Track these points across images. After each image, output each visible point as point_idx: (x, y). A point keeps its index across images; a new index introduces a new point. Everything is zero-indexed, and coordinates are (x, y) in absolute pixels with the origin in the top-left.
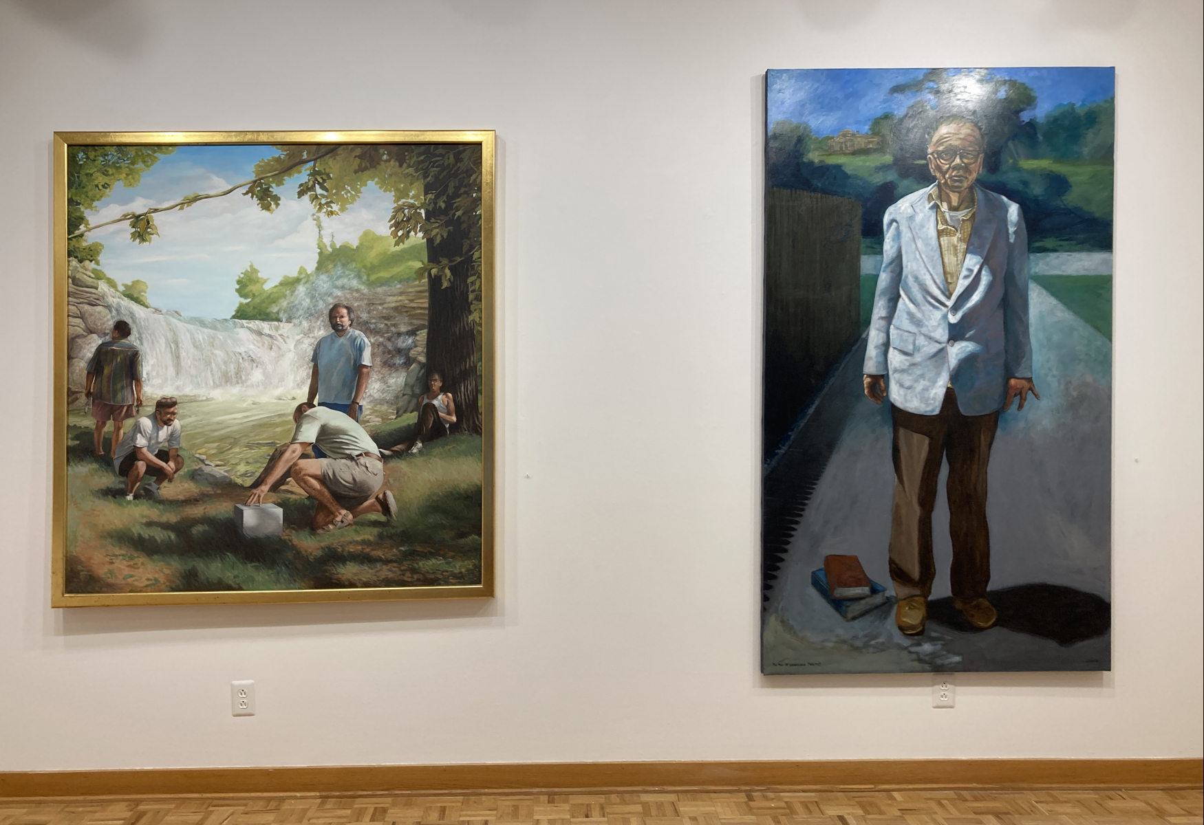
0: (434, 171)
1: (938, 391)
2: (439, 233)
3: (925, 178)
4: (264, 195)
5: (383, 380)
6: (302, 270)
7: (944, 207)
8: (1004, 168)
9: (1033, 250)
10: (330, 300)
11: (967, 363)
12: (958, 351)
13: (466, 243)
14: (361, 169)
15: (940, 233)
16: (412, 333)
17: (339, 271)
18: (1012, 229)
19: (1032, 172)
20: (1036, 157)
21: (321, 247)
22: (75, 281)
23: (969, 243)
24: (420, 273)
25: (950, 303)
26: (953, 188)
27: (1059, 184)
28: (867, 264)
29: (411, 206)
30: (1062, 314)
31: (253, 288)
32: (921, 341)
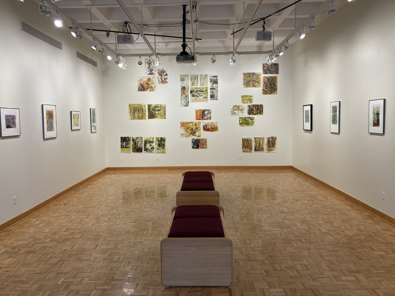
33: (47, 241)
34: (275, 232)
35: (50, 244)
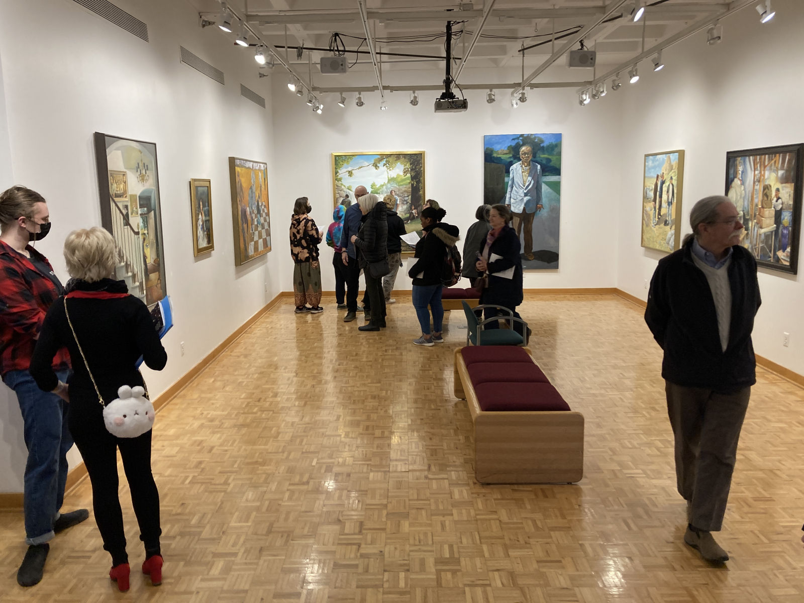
0: (412, 160)
1: (522, 208)
2: (413, 174)
3: (519, 160)
4: (376, 166)
5: (402, 207)
6: (384, 183)
7: (523, 166)
8: (537, 157)
9: (543, 176)
10: (391, 190)
11: (528, 201)
12: (526, 199)
13: (419, 176)
14: (396, 160)
15: (522, 172)
16: (408, 196)
17: (392, 183)
18: (538, 171)
19: (543, 158)
20: (544, 154)
21: (388, 177)
22: (337, 186)
23: (529, 174)
24: (409, 182)
25: (524, 188)
26: (525, 162)
27: (549, 160)
28: (506, 179)
29: (407, 168)
30: (549, 190)
31: (374, 187)
32: (518, 197)
33: (255, 410)
34: (610, 396)
35: (263, 415)
